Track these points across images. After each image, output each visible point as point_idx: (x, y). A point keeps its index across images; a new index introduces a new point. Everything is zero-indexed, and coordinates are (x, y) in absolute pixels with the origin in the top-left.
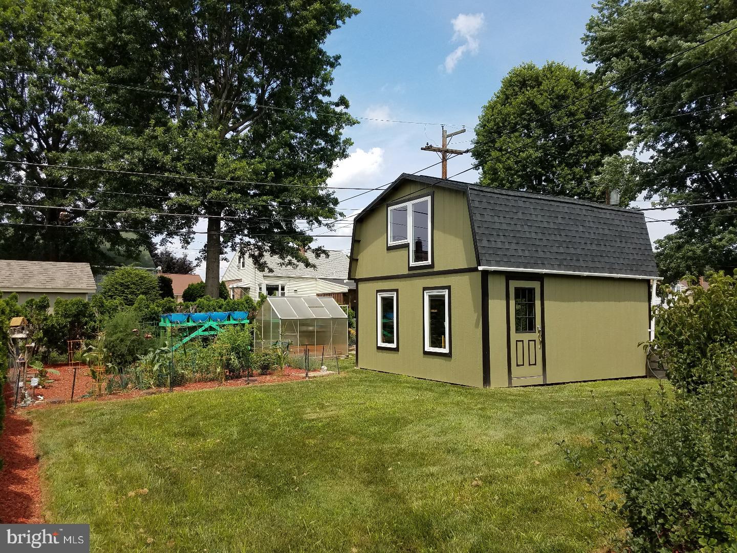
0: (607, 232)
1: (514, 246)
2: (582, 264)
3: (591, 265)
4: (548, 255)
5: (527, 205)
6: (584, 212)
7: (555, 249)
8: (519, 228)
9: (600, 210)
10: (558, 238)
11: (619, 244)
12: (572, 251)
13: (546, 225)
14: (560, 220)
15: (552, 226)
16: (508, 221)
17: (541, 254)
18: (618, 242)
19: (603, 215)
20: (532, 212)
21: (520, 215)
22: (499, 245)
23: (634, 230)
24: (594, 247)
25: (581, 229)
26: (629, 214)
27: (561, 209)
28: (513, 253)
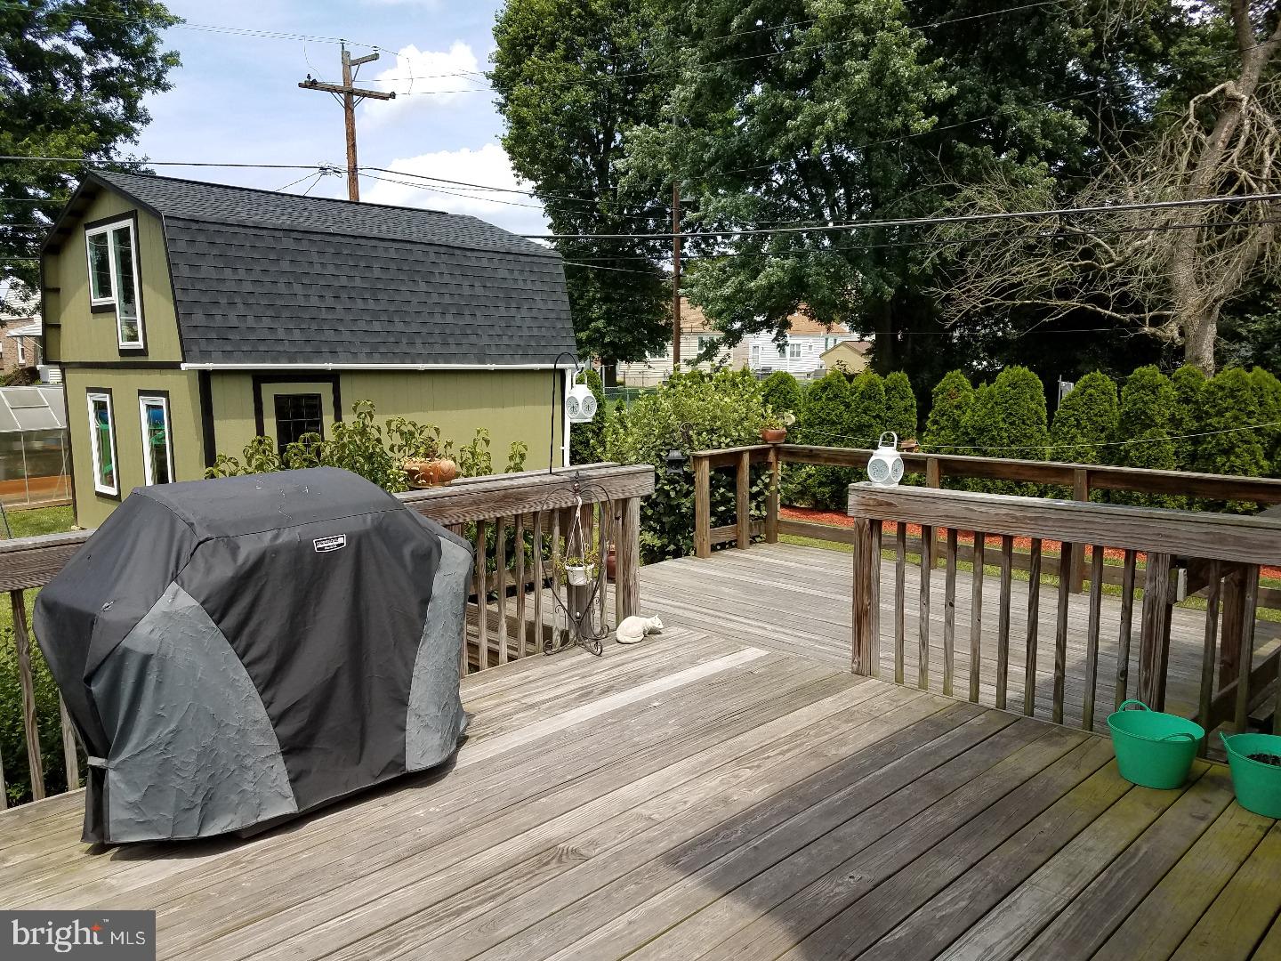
0: (479, 291)
1: (266, 322)
2: (419, 348)
3: (438, 349)
4: (346, 336)
5: (304, 245)
6: (432, 257)
7: (362, 325)
8: (282, 288)
9: (469, 254)
10: (371, 305)
11: (503, 312)
12: (400, 327)
13: (344, 281)
14: (377, 273)
15: (358, 282)
16: (255, 276)
17: (330, 335)
18: (502, 309)
19: (473, 263)
20: (315, 258)
21: (285, 266)
22: (234, 322)
23: (538, 286)
24: (449, 319)
25: (423, 287)
26: (529, 259)
27: (380, 253)
28: (266, 335)
